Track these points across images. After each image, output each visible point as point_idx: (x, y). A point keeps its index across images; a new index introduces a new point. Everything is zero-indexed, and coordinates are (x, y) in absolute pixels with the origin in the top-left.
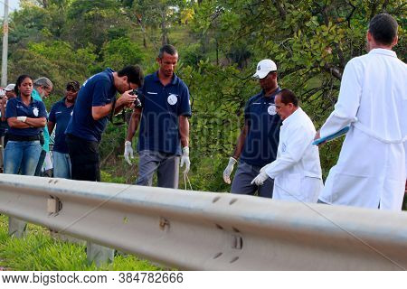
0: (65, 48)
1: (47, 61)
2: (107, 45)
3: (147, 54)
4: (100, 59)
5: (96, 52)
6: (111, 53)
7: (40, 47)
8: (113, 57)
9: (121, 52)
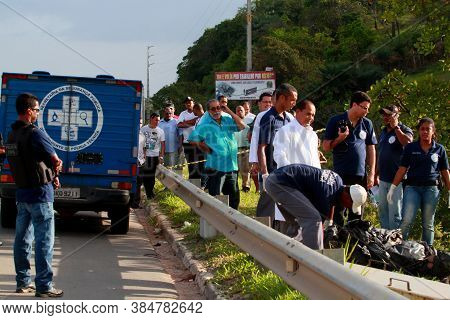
0: (303, 32)
1: (288, 47)
2: (342, 29)
3: (378, 36)
4: (336, 42)
5: (332, 36)
6: (346, 36)
7: (281, 32)
8: (348, 40)
9: (355, 36)
